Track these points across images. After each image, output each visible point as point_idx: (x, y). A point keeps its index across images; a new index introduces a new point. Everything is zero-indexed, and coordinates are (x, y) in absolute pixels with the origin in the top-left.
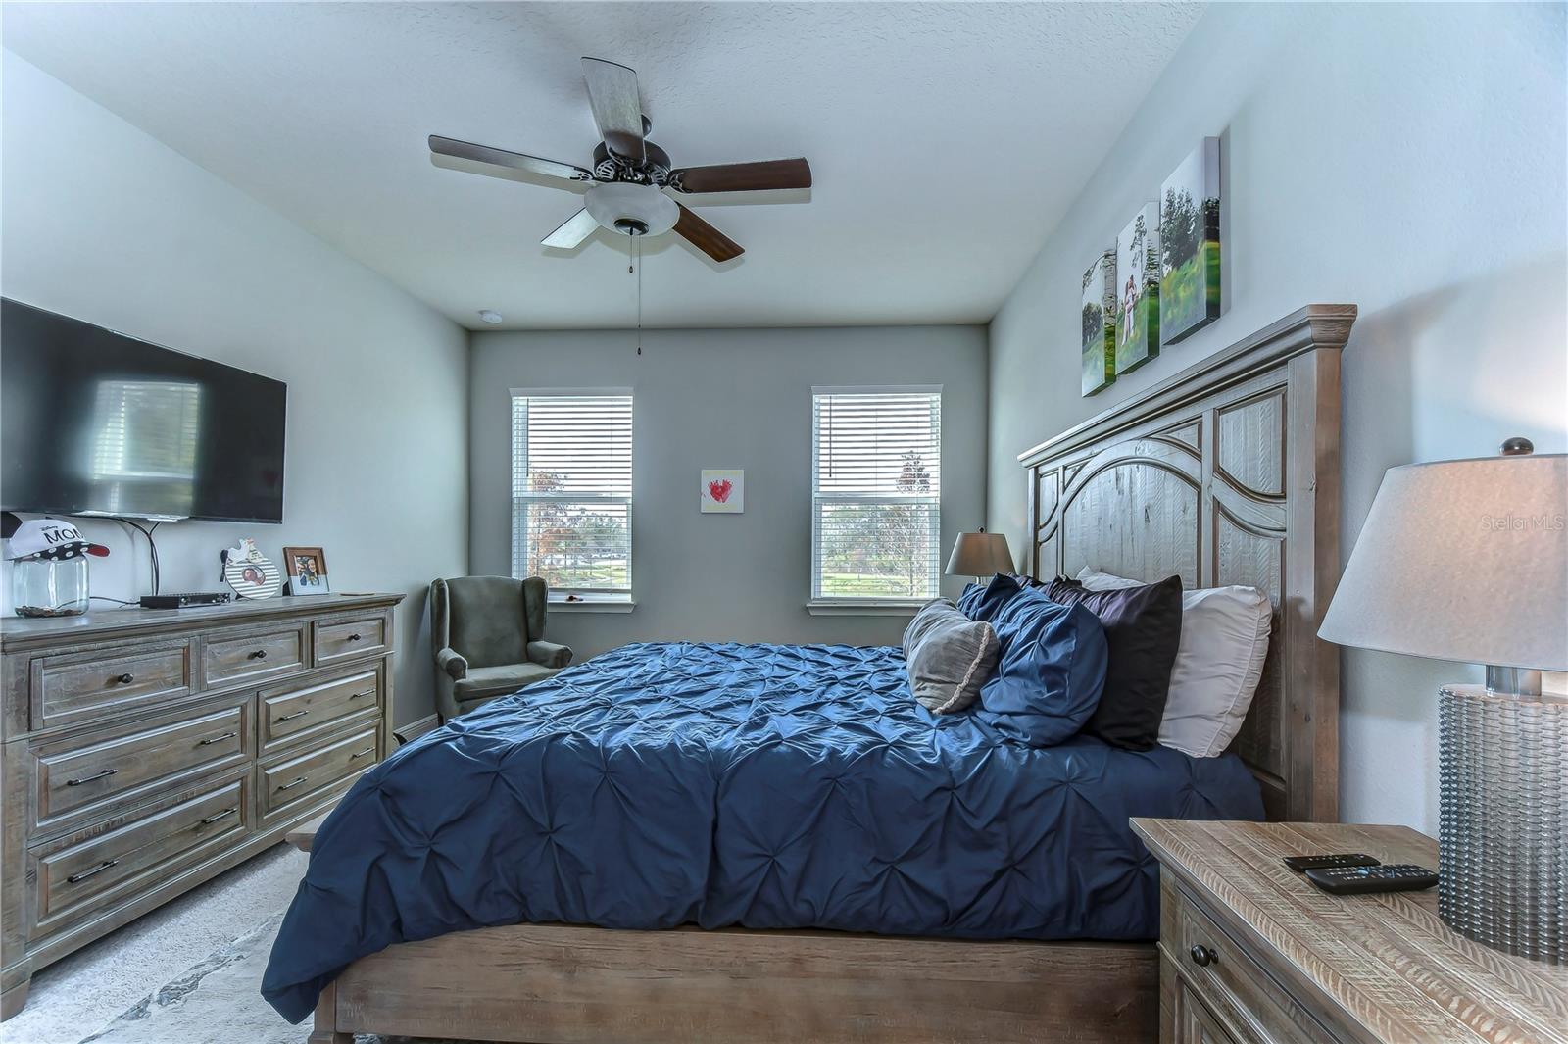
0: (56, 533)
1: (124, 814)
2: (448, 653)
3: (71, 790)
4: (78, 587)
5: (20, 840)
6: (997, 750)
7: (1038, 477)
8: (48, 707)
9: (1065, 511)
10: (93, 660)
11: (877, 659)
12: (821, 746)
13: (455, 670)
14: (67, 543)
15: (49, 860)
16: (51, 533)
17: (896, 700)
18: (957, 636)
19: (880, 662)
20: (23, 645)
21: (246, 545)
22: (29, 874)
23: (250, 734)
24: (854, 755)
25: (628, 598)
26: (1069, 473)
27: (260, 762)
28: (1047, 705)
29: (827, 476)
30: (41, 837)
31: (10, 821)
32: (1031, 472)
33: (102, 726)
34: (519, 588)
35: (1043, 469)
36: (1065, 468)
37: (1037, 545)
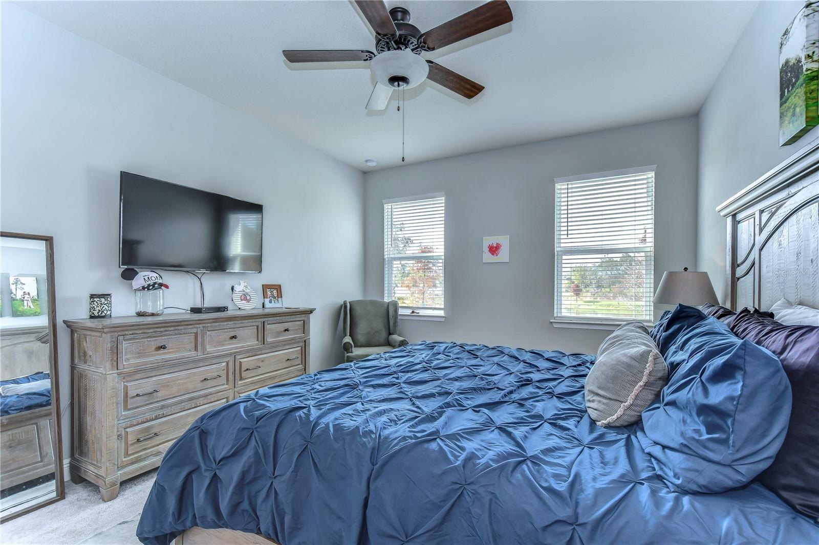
0: (148, 278)
1: (165, 411)
2: (348, 339)
3: (138, 398)
4: (159, 303)
5: (113, 420)
6: (639, 486)
7: (736, 223)
8: (127, 359)
9: (761, 249)
10: (148, 337)
11: (579, 365)
12: (463, 449)
13: (347, 348)
14: (151, 282)
15: (128, 430)
16: (146, 278)
17: (570, 406)
18: (624, 359)
19: (580, 368)
20: (112, 329)
21: (243, 284)
22: (119, 436)
23: (231, 376)
24: (487, 465)
25: (442, 313)
26: (765, 216)
27: (236, 389)
28: (705, 447)
29: (566, 237)
30: (124, 419)
31: (109, 411)
32: (729, 220)
33: (153, 369)
34: (386, 306)
35: (740, 217)
36: (762, 212)
37: (734, 280)
